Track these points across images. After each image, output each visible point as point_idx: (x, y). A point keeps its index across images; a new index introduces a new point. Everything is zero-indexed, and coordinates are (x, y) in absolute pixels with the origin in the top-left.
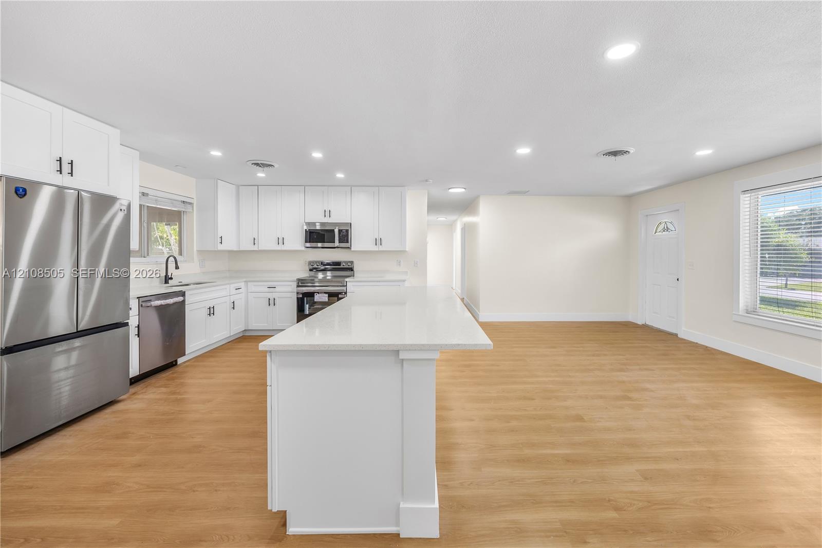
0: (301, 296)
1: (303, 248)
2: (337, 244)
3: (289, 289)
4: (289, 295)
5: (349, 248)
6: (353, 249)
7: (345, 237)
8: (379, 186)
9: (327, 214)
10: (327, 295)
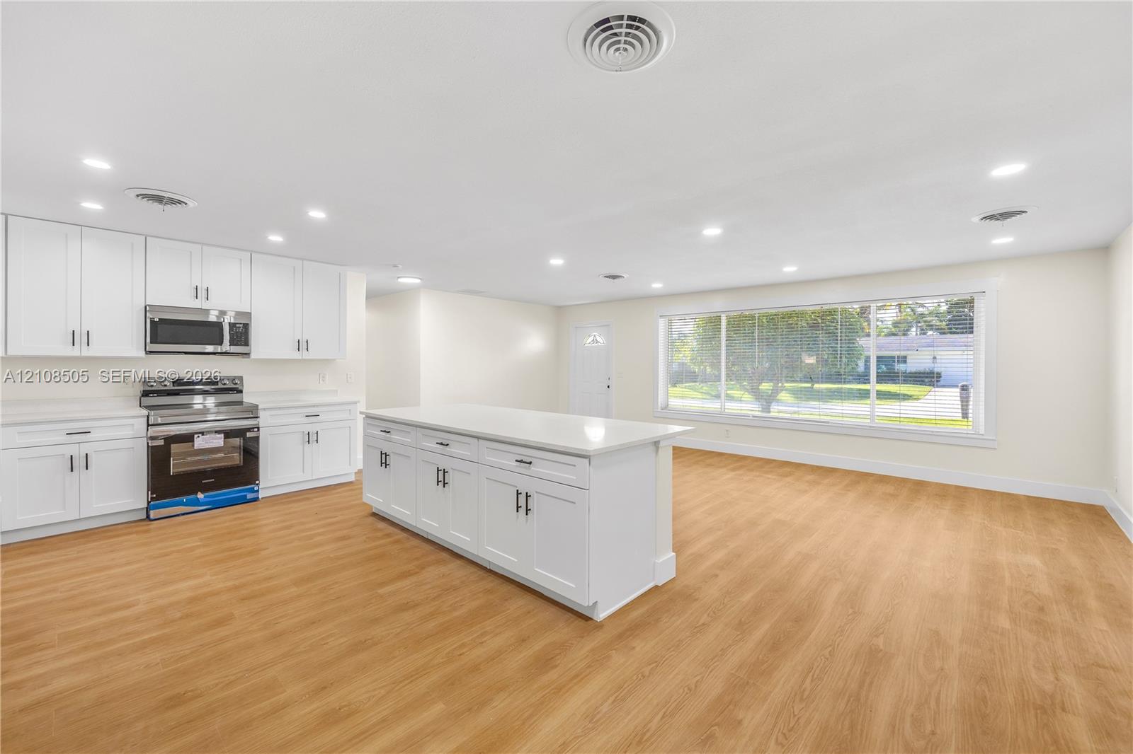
0: (161, 443)
1: (142, 354)
2: (226, 346)
3: (128, 432)
4: (129, 443)
5: (247, 354)
6: (253, 356)
7: (241, 335)
8: (303, 259)
9: (202, 294)
10: (223, 435)
